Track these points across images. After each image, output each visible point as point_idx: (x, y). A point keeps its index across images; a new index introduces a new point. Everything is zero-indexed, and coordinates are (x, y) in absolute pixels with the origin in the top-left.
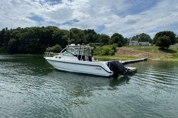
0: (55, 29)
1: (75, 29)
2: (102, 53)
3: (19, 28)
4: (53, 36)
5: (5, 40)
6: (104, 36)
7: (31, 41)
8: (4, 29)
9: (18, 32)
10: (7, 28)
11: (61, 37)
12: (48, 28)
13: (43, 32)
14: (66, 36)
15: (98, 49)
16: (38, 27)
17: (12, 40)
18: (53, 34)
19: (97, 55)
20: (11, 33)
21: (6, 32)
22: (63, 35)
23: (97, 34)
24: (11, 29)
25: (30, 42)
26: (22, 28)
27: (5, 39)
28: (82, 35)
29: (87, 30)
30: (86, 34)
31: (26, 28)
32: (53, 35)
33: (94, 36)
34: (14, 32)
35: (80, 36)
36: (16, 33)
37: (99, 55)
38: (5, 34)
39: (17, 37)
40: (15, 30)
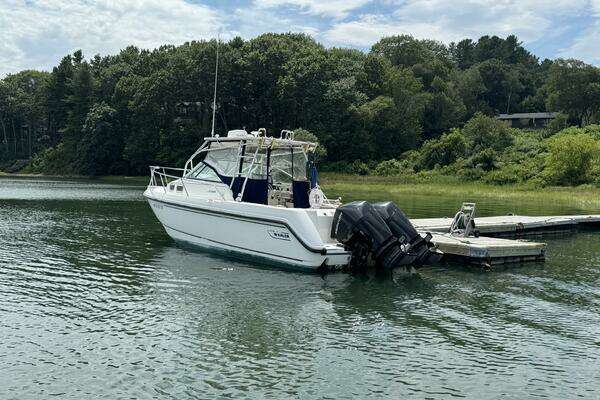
0: (295, 49)
1: (399, 39)
2: (545, 173)
3: (132, 50)
4: (284, 83)
5: (70, 112)
6: (574, 69)
7: (182, 115)
8: (67, 60)
9: (127, 68)
10: (78, 55)
11: (325, 89)
12: (263, 43)
13: (237, 67)
14: (347, 83)
15: (525, 151)
16: (213, 42)
17: (98, 111)
18: (284, 73)
19: (513, 181)
20: (97, 74)
21: (76, 75)
22: (336, 77)
23: (534, 60)
24: (97, 58)
25: (176, 120)
26: (145, 52)
27: (70, 105)
28: (438, 71)
29: (475, 40)
30: (463, 68)
31: (162, 49)
32: (283, 81)
33: (514, 74)
34: (108, 72)
35: (427, 80)
36: (118, 75)
37: (526, 185)
38: (71, 83)
39: (121, 96)
40: (116, 60)
